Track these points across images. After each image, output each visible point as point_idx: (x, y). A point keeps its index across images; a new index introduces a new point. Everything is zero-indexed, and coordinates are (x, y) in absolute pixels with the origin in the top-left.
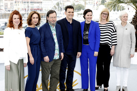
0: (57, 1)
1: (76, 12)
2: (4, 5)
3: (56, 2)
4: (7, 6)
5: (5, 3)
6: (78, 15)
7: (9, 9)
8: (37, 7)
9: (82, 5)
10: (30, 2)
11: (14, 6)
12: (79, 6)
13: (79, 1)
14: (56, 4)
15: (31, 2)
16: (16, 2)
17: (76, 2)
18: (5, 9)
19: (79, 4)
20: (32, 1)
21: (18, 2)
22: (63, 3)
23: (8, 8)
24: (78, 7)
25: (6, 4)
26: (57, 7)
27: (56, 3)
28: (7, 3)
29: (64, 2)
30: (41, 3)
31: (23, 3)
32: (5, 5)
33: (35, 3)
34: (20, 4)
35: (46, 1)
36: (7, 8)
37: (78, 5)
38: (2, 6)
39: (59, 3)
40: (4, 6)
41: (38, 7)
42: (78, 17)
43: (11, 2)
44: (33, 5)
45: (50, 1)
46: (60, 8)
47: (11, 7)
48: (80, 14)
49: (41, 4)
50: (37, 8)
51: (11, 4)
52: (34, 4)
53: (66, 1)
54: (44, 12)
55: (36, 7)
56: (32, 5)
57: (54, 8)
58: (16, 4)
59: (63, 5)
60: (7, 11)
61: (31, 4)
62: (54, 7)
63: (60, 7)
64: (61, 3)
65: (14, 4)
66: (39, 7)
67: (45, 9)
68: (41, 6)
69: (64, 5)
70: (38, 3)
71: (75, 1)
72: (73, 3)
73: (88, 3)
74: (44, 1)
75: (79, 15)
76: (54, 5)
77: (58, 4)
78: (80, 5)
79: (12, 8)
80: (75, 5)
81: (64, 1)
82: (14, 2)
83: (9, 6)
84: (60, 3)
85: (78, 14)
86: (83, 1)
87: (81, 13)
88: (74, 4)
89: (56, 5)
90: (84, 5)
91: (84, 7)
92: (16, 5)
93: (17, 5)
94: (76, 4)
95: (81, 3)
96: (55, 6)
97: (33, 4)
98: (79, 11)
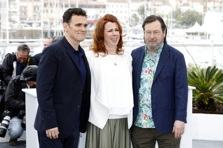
0: (141, 4)
1: (183, 28)
2: (18, 10)
3: (137, 6)
4: (25, 13)
5: (21, 7)
6: (188, 36)
7: (30, 20)
8: (95, 17)
9: (197, 13)
10: (77, 6)
11: (42, 14)
12: (191, 16)
13: (191, 3)
14: (138, 11)
15: (81, 6)
16: (45, 5)
17: (184, 5)
18: (21, 19)
19: (191, 9)
20: (83, 4)
21: (51, 4)
22: (153, 7)
23: (28, 19)
24: (189, 18)
25: (23, 8)
26: (140, 17)
27: (137, 9)
28: (25, 7)
29: (156, 7)
30: (104, 7)
31: (62, 7)
32: (21, 11)
33: (90, 7)
34: (54, 8)
35: (115, 4)
36: (26, 19)
37: (189, 12)
38: (14, 12)
39: (144, 7)
40: (19, 13)
41: (97, 16)
42: (188, 39)
43: (35, 4)
45: (124, 4)
47: (35, 16)
48: (193, 34)
49: (103, 10)
50: (93, 19)
51: (35, 8)
53: (160, 3)
55: (91, 17)
57: (134, 19)
58: (45, 9)
59: (153, 12)
60: (26, 24)
62: (133, 17)
64: (150, 7)
65: (42, 8)
70: (96, 7)
71: (182, 4)
72: (177, 8)
73: (212, 9)
74: (111, 4)
75: (191, 36)
76: (133, 13)
77: (142, 11)
78: (193, 12)
79: (37, 17)
80: (180, 12)
81: (156, 3)
82: (41, 4)
83: (30, 13)
84: (147, 9)
85: (188, 34)
86: (200, 4)
87: (194, 32)
88: (180, 10)
89: (137, 13)
90: (203, 14)
91: (201, 17)
92: (45, 11)
93: (49, 11)
94: (184, 9)
95: (194, 9)
96: (135, 16)
98: (191, 25)
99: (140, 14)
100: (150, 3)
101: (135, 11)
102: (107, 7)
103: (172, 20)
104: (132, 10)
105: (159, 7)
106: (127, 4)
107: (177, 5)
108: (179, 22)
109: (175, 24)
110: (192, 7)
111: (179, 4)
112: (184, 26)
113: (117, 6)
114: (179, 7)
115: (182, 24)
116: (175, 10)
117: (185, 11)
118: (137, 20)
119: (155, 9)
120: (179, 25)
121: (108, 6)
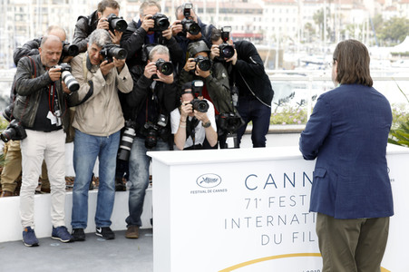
0: (319, 7)
1: (387, 46)
3: (312, 10)
6: (394, 58)
8: (245, 28)
10: (217, 11)
12: (399, 26)
13: (398, 6)
14: (314, 18)
15: (223, 11)
17: (387, 9)
19: (399, 16)
20: (227, 6)
22: (340, 12)
24: (395, 29)
26: (317, 28)
27: (312, 15)
29: (343, 12)
30: (260, 12)
33: (237, 12)
35: (277, 8)
37: (395, 20)
39: (322, 13)
41: (248, 27)
42: (394, 64)
44: (231, 19)
45: (291, 8)
46: (326, 33)
48: (402, 55)
49: (257, 17)
50: (243, 32)
52: (235, 17)
53: (349, 6)
54: (268, 47)
55: (240, 28)
56: (225, 19)
57: (307, 31)
59: (337, 20)
61: (223, 16)
62: (306, 28)
63: (329, 30)
64: (333, 11)
66: (251, 28)
67: (274, 36)
68: (257, 24)
69: (344, 20)
70: (247, 12)
71: (384, 7)
72: (376, 14)
74: (270, 7)
75: (399, 59)
76: (306, 21)
77: (320, 19)
78: (403, 19)
80: (382, 20)
81: (344, 6)
84: (329, 15)
85: (395, 55)
87: (404, 51)
88: (380, 16)
89: (312, 22)
94: (387, 16)
95: (403, 15)
96: (308, 26)
97: (229, 16)
98: (399, 41)
99: (316, 23)
100: (333, 6)
101: (309, 18)
102: (264, 12)
103: (368, 32)
104: (305, 17)
105: (348, 12)
106: (296, 8)
107: (376, 9)
108: (380, 35)
109: (373, 40)
110: (401, 12)
111: (380, 7)
112: (388, 42)
113: (281, 11)
114: (380, 12)
115: (385, 39)
116: (372, 16)
117: (388, 19)
118: (312, 32)
119: (341, 15)
120: (381, 41)
121: (267, 10)
